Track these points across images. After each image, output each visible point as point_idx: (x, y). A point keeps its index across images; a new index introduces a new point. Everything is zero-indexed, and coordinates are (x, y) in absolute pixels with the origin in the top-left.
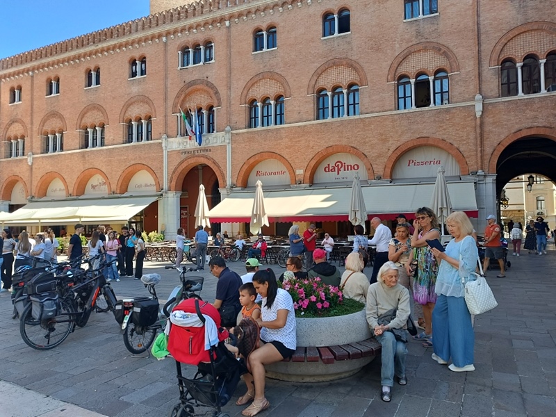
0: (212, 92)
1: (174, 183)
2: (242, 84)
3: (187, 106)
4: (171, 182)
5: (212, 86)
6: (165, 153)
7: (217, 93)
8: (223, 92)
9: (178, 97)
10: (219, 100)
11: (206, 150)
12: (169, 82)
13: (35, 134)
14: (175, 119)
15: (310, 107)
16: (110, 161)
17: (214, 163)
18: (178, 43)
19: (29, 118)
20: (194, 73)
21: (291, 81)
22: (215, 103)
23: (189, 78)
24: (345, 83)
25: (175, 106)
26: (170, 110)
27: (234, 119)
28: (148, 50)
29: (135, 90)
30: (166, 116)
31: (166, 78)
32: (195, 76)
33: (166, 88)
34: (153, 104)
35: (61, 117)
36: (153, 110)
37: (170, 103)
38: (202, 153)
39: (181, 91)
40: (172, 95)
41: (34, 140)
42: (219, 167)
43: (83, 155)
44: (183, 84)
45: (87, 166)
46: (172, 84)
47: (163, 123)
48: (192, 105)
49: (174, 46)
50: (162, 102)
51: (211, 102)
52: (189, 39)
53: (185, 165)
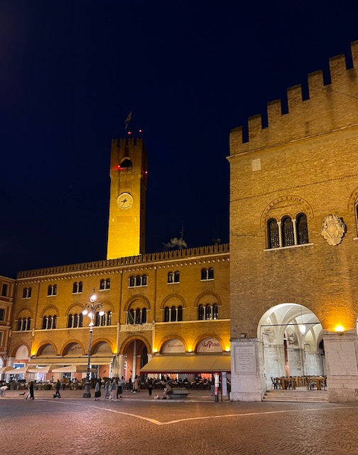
0: (146, 302)
1: (122, 350)
2: (162, 299)
3: (132, 307)
4: (120, 350)
5: (146, 299)
6: (118, 333)
7: (148, 302)
8: (152, 302)
9: (127, 302)
10: (149, 306)
12: (123, 294)
13: (38, 317)
14: (125, 314)
15: (195, 314)
16: (85, 336)
17: (146, 339)
18: (129, 274)
19: (35, 308)
20: (137, 291)
21: (186, 300)
22: (147, 307)
23: (134, 293)
24: (212, 304)
25: (125, 307)
26: (122, 309)
27: (157, 317)
28: (111, 276)
29: (103, 297)
30: (120, 313)
31: (121, 292)
32: (137, 293)
33: (121, 297)
34: (112, 305)
35: (56, 309)
37: (123, 306)
38: (139, 334)
39: (129, 300)
40: (124, 301)
41: (37, 321)
42: (148, 342)
43: (69, 332)
44: (130, 297)
45: (70, 338)
46: (124, 296)
47: (118, 316)
48: (134, 307)
49: (127, 275)
50: (118, 305)
51: (145, 306)
52: (135, 273)
53: (129, 340)
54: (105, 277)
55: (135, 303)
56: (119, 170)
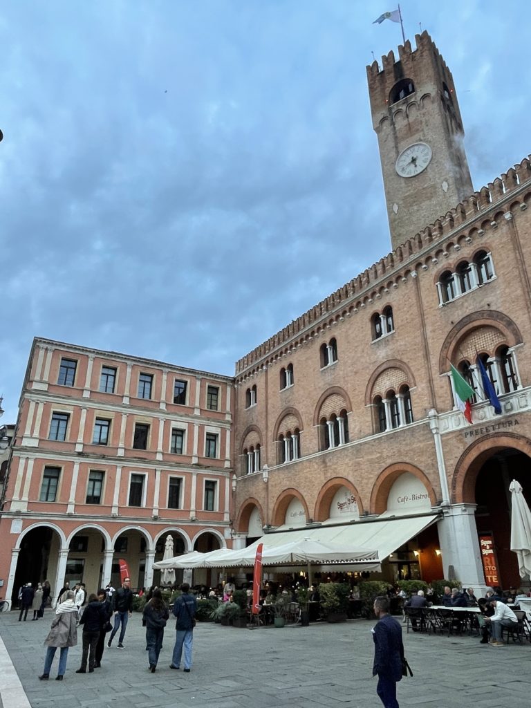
0: (501, 325)
1: (459, 489)
3: (461, 357)
4: (454, 488)
5: (499, 316)
6: (437, 439)
7: (510, 323)
8: (521, 319)
9: (445, 346)
10: (516, 333)
11: (510, 423)
12: (429, 329)
13: (270, 441)
14: (446, 381)
16: (359, 464)
17: (530, 443)
18: (434, 272)
19: (264, 422)
20: (466, 304)
23: (458, 315)
25: (442, 363)
26: (435, 370)
28: (393, 296)
29: (382, 354)
30: (430, 381)
31: (423, 325)
32: (469, 308)
33: (425, 339)
34: (409, 368)
35: (297, 414)
36: (411, 377)
37: (434, 360)
38: (502, 430)
39: (449, 336)
40: (436, 347)
41: (269, 448)
43: (325, 459)
44: (450, 327)
45: (330, 475)
46: (434, 331)
47: (428, 392)
48: (469, 354)
49: (429, 278)
50: (422, 361)
52: (449, 261)
53: (474, 454)
54: (379, 306)
56: (390, 110)
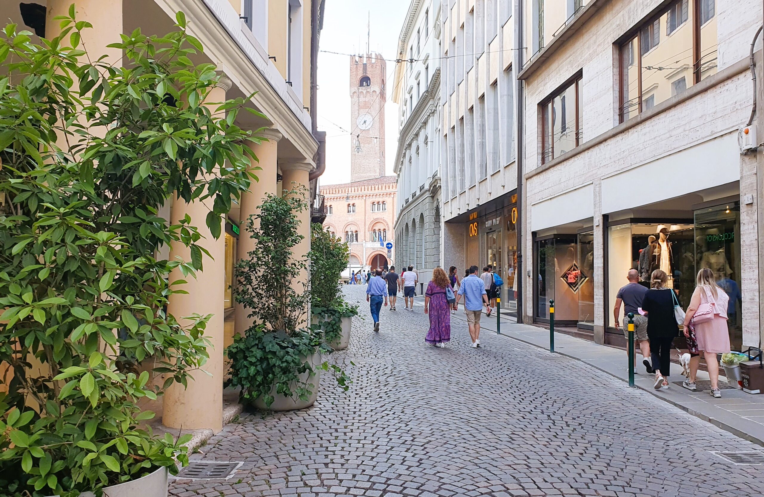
0: (385, 224)
1: (368, 262)
3: (374, 228)
5: (386, 221)
6: (364, 249)
7: (387, 224)
8: (390, 225)
9: (370, 224)
10: (388, 227)
11: (383, 249)
12: (367, 217)
14: (369, 233)
17: (386, 254)
18: (371, 201)
20: (377, 214)
22: (387, 229)
23: (375, 217)
25: (369, 228)
26: (367, 230)
28: (357, 202)
29: (350, 219)
30: (365, 232)
31: (365, 215)
32: (378, 216)
33: (365, 219)
34: (359, 226)
36: (358, 228)
37: (367, 227)
38: (381, 250)
39: (372, 221)
40: (368, 223)
44: (373, 219)
47: (363, 235)
48: (377, 228)
49: (369, 201)
50: (363, 226)
51: (384, 228)
52: (376, 200)
53: (373, 254)
54: (351, 203)
55: (377, 224)
56: (358, 89)
